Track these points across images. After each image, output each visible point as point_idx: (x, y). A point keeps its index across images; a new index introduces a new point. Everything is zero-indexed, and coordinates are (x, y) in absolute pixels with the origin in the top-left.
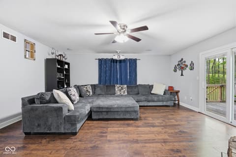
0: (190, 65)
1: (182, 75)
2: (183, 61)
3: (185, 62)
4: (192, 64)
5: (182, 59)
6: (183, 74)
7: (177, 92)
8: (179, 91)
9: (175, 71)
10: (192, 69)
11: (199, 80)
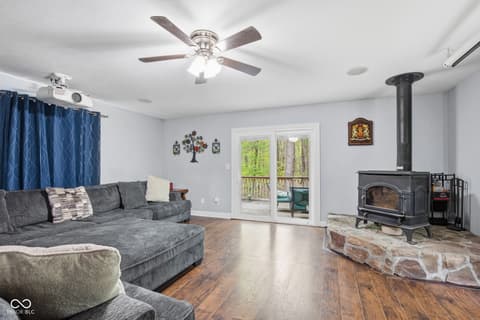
0: (213, 144)
1: (194, 160)
2: (198, 135)
3: (201, 138)
4: (216, 143)
5: (194, 133)
6: (197, 159)
7: (183, 193)
8: (187, 191)
9: (177, 152)
10: (216, 151)
11: (230, 170)
